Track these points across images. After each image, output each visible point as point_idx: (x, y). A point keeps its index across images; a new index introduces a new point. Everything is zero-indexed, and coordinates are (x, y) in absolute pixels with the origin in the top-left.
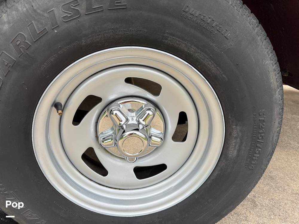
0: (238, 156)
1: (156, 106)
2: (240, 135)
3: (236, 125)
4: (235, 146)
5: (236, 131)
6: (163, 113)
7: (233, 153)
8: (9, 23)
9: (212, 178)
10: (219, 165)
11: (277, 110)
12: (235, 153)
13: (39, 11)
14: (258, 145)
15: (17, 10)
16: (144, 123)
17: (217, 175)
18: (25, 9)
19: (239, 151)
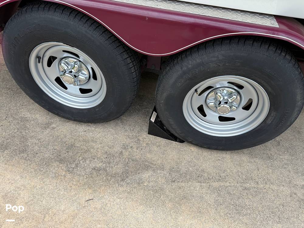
0: (271, 123)
1: (239, 93)
2: (275, 116)
3: (274, 112)
4: (271, 119)
5: (274, 114)
6: (241, 96)
7: (269, 122)
8: (192, 65)
9: (255, 129)
10: (261, 125)
11: (297, 109)
12: (270, 122)
13: (205, 63)
14: (282, 121)
15: (196, 61)
16: (230, 101)
17: (259, 129)
18: (199, 61)
19: (272, 122)
